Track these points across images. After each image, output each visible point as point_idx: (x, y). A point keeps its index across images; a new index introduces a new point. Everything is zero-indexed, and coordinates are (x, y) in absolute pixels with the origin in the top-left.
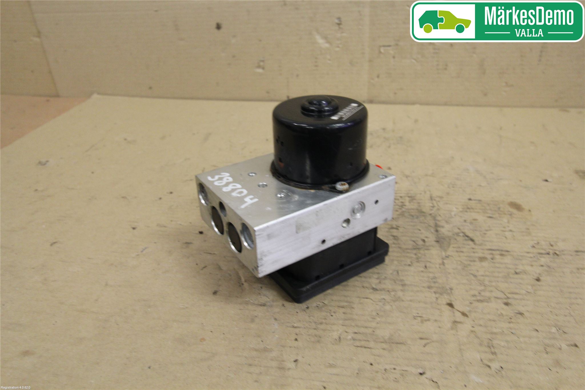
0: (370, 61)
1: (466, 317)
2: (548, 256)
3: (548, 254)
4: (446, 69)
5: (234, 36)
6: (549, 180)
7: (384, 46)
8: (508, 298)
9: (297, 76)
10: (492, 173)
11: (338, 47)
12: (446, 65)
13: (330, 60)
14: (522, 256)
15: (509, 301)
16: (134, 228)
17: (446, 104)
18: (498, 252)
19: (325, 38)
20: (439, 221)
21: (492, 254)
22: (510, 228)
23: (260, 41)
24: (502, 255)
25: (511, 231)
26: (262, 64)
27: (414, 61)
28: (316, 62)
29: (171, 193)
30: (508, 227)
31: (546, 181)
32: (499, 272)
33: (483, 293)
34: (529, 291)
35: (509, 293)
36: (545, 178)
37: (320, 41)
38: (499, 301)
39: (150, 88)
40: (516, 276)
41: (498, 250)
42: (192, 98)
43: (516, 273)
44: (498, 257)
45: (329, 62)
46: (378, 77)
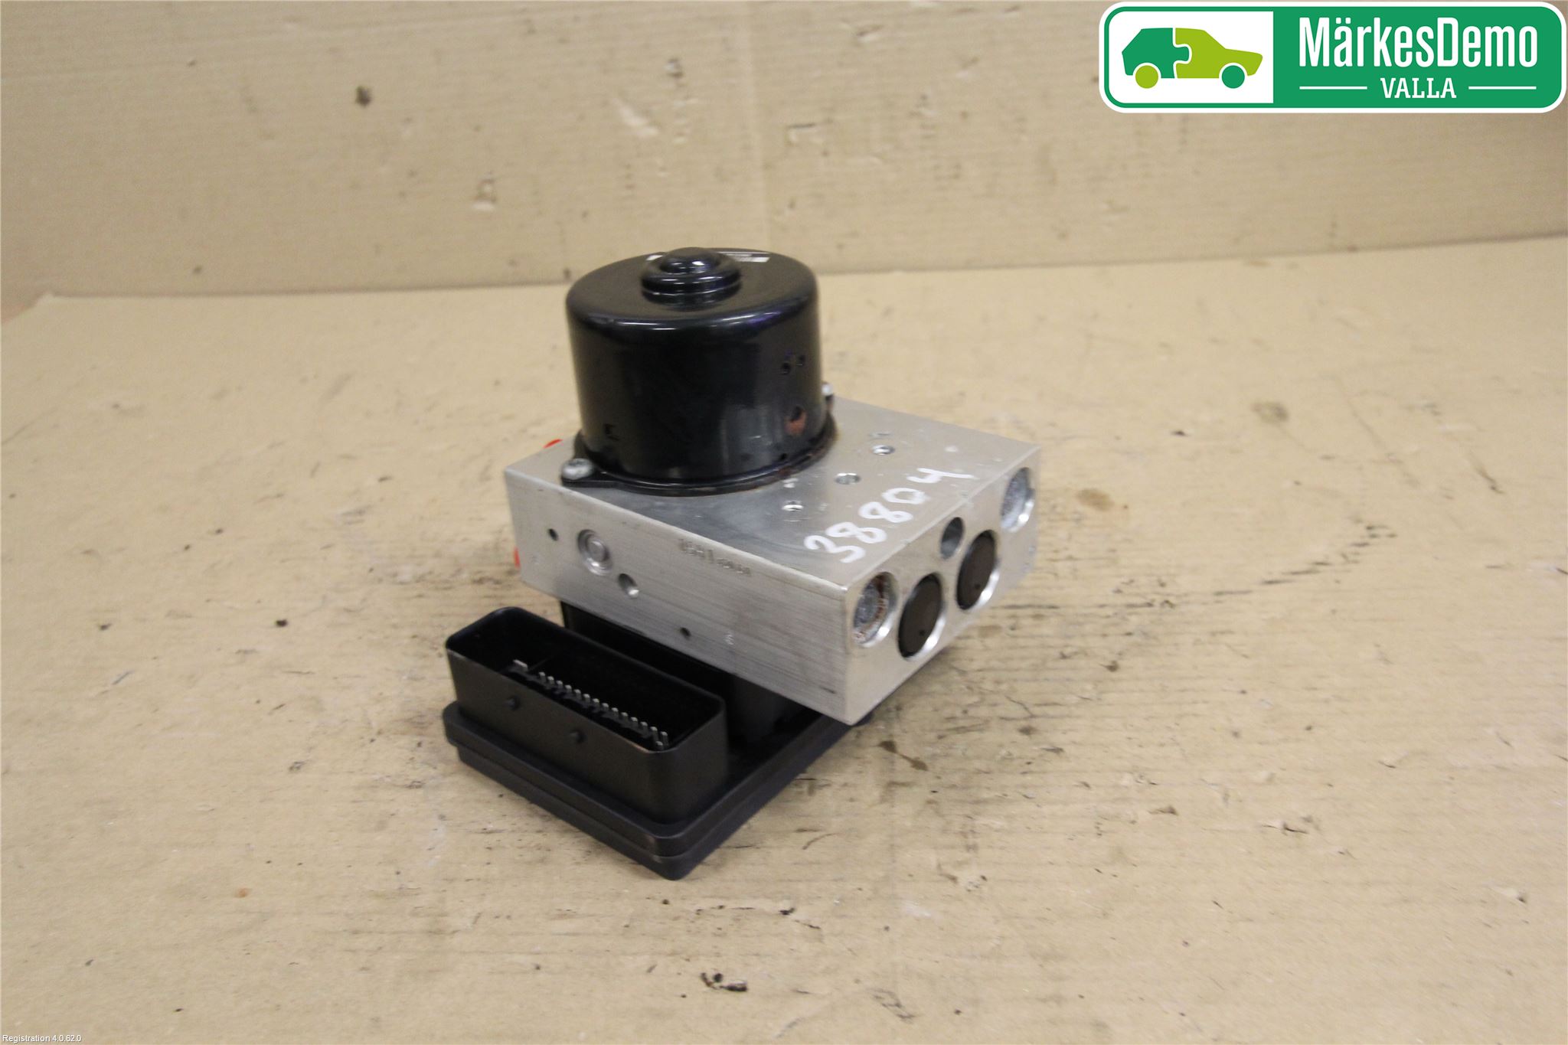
0: (767, 166)
1: (921, 771)
2: (1148, 609)
3: (1150, 605)
4: (957, 177)
5: (408, 120)
6: (1185, 431)
7: (797, 126)
8: (1033, 716)
9: (585, 214)
10: (1053, 425)
11: (681, 134)
12: (958, 166)
13: (663, 169)
14: (1085, 615)
15: (1034, 723)
16: (104, 627)
17: (968, 266)
18: (1029, 611)
19: (645, 112)
21: (1014, 616)
22: (1067, 553)
23: (477, 129)
24: (1037, 617)
25: (1070, 558)
26: (488, 188)
27: (876, 160)
28: (629, 176)
29: (219, 531)
30: (1067, 549)
31: (1180, 433)
32: (1023, 658)
33: (972, 712)
34: (1086, 695)
35: (1039, 705)
36: (1178, 428)
37: (634, 122)
38: (1010, 725)
39: (198, 270)
40: (1063, 663)
41: (1029, 606)
42: (312, 291)
43: (1064, 657)
44: (1027, 622)
45: (662, 174)
46: (792, 205)
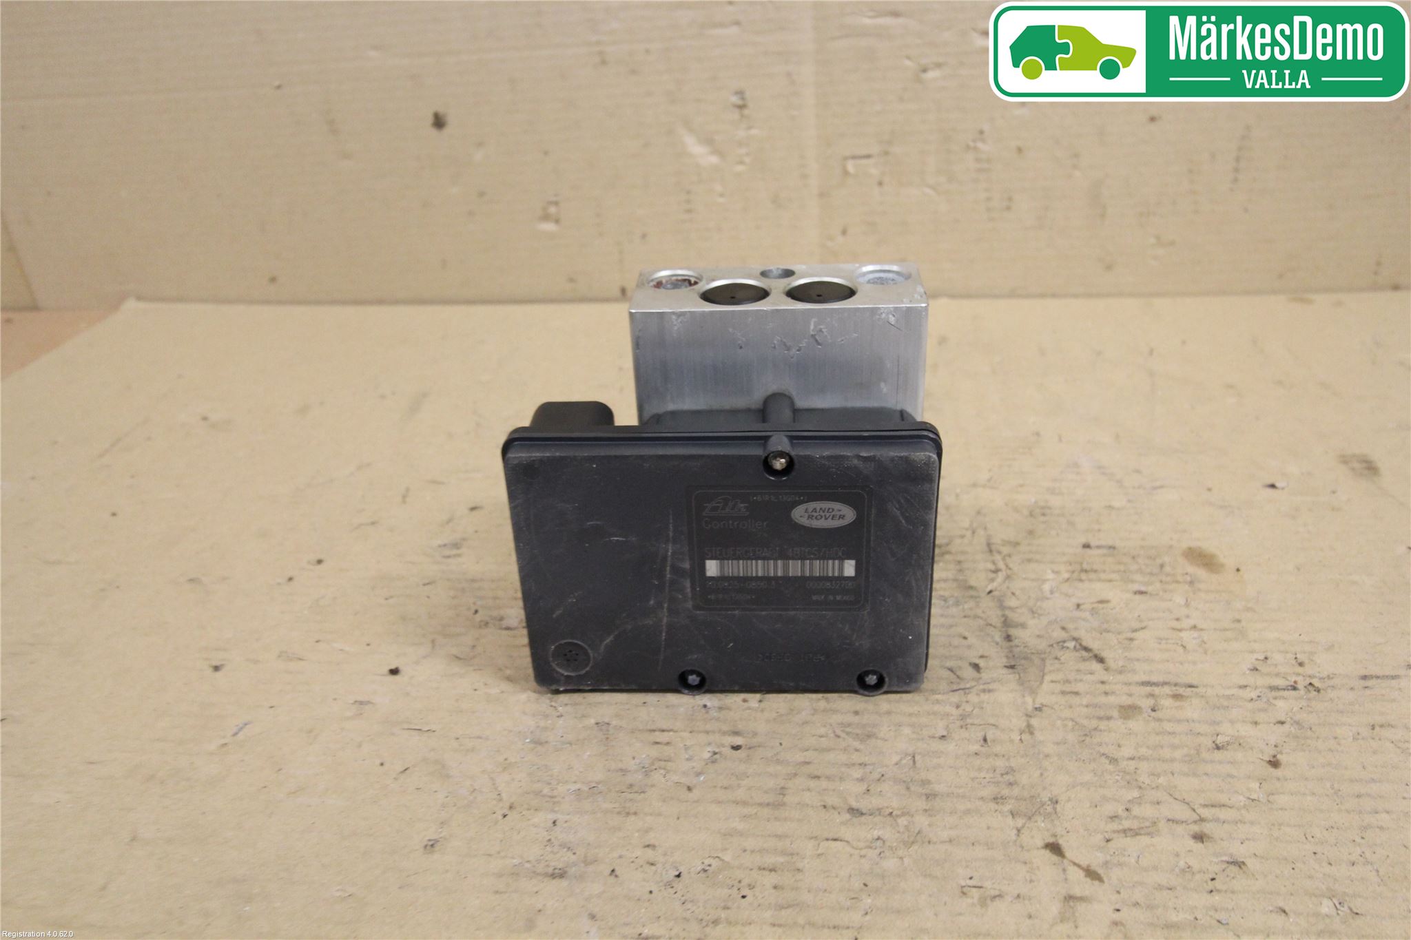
0: (821, 195)
1: (1096, 883)
2: (1293, 693)
3: (1295, 688)
4: (1008, 208)
5: (480, 145)
6: (1277, 485)
7: (854, 157)
8: (1202, 820)
9: (644, 236)
10: (1138, 471)
11: (741, 163)
12: (1010, 199)
13: (721, 195)
14: (1228, 697)
15: (1207, 828)
16: (217, 668)
17: (1012, 294)
18: (1167, 690)
19: (708, 141)
20: (1011, 608)
21: (1151, 695)
22: (1191, 622)
23: (546, 153)
24: (1176, 697)
25: (1194, 627)
26: (553, 210)
27: (928, 191)
28: (688, 202)
29: (320, 562)
30: (1188, 617)
31: (1273, 486)
32: (1174, 747)
33: (1136, 811)
34: (1254, 796)
35: (1205, 806)
36: (1270, 482)
37: (696, 149)
38: (1180, 829)
39: (273, 280)
40: (1218, 755)
41: (1165, 684)
42: (380, 302)
43: (1218, 748)
44: (1167, 702)
45: (721, 200)
46: (844, 232)
